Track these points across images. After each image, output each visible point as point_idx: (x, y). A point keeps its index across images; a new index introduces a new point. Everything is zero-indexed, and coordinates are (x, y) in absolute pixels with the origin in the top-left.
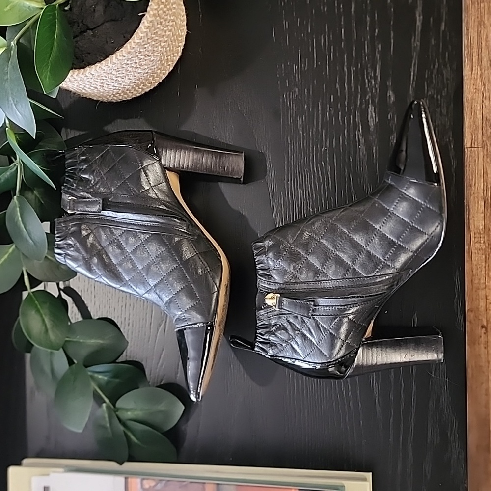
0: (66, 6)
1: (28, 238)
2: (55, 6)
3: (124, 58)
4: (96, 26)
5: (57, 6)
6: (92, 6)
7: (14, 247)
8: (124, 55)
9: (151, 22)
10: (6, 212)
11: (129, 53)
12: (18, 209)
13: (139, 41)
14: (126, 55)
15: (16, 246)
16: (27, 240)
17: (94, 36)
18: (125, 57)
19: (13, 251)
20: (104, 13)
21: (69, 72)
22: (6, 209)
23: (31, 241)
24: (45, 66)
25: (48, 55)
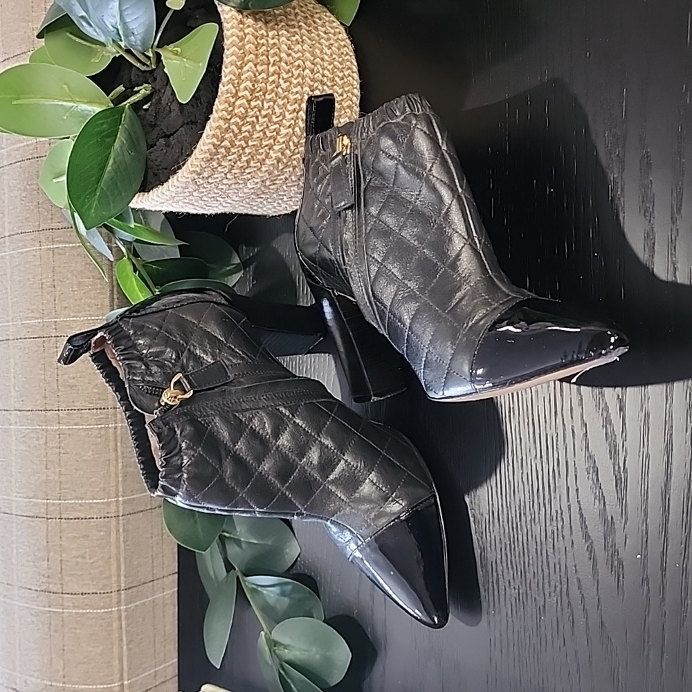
0: (146, 104)
2: (124, 107)
3: (187, 180)
4: (174, 130)
5: (127, 107)
6: (168, 104)
8: (187, 176)
9: (217, 127)
11: (192, 173)
13: (202, 156)
14: (189, 176)
17: (167, 145)
20: (181, 113)
21: (134, 197)
24: (89, 194)
25: (93, 179)
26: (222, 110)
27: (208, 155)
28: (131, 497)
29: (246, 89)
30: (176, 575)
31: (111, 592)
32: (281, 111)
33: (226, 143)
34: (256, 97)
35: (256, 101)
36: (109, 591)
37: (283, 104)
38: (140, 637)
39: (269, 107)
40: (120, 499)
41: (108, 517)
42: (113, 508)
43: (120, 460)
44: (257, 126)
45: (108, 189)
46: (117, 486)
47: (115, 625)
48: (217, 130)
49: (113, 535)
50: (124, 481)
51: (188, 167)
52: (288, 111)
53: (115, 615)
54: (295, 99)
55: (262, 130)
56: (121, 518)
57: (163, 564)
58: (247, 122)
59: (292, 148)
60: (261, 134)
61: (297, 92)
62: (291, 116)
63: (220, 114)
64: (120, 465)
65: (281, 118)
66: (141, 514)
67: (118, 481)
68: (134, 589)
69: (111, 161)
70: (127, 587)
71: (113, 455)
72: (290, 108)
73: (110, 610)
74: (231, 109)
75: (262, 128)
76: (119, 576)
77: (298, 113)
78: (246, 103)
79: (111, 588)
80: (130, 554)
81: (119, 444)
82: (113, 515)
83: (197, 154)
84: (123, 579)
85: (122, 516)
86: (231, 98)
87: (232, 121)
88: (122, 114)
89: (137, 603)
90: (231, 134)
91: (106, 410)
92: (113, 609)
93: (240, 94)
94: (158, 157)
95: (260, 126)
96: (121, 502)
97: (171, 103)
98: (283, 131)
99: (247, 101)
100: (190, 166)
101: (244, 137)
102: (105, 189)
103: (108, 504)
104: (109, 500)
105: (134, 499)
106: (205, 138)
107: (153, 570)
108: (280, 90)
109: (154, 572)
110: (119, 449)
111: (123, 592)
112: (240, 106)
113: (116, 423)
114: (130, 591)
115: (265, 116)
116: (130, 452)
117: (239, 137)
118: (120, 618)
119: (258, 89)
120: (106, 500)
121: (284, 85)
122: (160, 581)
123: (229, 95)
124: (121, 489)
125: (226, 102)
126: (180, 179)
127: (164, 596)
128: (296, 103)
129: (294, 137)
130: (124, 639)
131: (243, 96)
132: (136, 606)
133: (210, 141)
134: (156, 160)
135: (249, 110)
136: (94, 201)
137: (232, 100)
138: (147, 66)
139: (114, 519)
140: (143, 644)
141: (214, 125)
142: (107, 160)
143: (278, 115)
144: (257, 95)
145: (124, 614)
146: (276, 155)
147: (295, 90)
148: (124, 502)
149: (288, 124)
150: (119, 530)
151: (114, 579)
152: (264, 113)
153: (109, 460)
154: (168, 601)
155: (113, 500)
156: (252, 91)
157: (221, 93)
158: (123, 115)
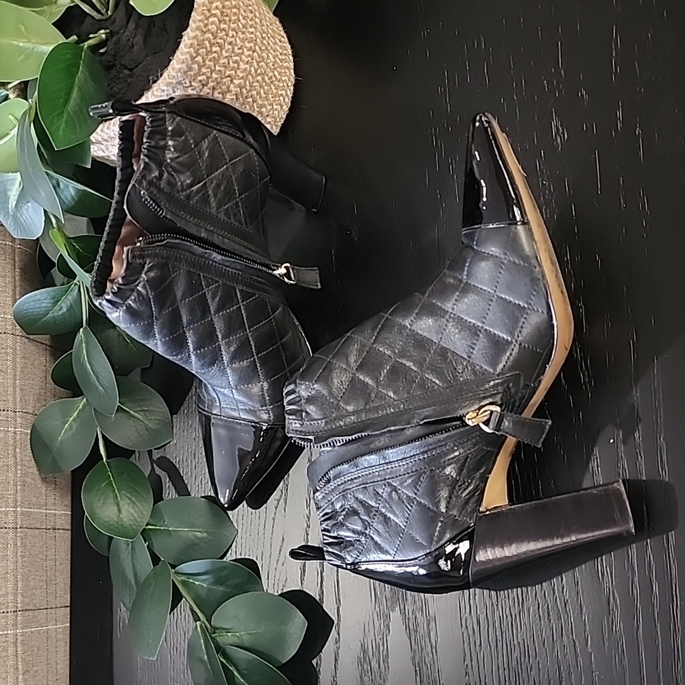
0: (102, 48)
1: (97, 383)
2: (82, 48)
3: (163, 94)
4: (136, 65)
6: (129, 40)
7: (85, 400)
8: (163, 88)
9: (194, 37)
10: (71, 353)
12: (84, 345)
13: (180, 66)
14: (165, 88)
15: (87, 400)
16: (97, 388)
17: (132, 76)
18: (163, 91)
19: (84, 406)
20: (144, 46)
22: (72, 349)
23: (101, 388)
24: (58, 115)
25: (61, 100)
26: (200, 21)
27: (184, 66)
28: (29, 510)
29: (217, 8)
30: (69, 609)
31: (7, 612)
32: (242, 44)
33: (199, 59)
34: (224, 20)
35: (224, 24)
36: (6, 611)
37: (243, 39)
38: (35, 668)
39: (233, 36)
40: (18, 509)
41: (6, 528)
42: (11, 518)
43: (19, 467)
44: (224, 51)
45: (74, 114)
46: (15, 495)
47: (11, 650)
48: (195, 40)
49: (11, 547)
50: (23, 490)
51: (165, 78)
52: (246, 47)
53: (11, 639)
54: (252, 38)
55: (227, 57)
56: (19, 530)
57: (56, 593)
58: (218, 43)
59: (248, 88)
60: (226, 60)
61: (252, 33)
62: (248, 53)
63: (198, 24)
64: (19, 472)
65: (241, 51)
66: (38, 531)
67: (17, 490)
68: (30, 613)
69: (76, 89)
70: (24, 608)
71: (11, 462)
72: (248, 45)
73: (5, 632)
74: (206, 22)
75: (227, 54)
76: (16, 595)
77: (254, 52)
78: (218, 22)
79: (7, 607)
80: (27, 572)
81: (18, 450)
82: (11, 526)
83: (175, 63)
84: (19, 598)
85: (20, 528)
86: (206, 11)
87: (207, 35)
88: (82, 52)
89: (33, 629)
90: (204, 50)
91: (5, 412)
92: (9, 632)
93: (213, 12)
94: (121, 89)
95: (226, 52)
96: (19, 513)
97: (133, 37)
98: (242, 66)
99: (219, 21)
100: (167, 77)
101: (214, 57)
102: (71, 112)
103: (6, 514)
104: (7, 509)
105: (31, 513)
106: (183, 47)
107: (47, 597)
108: (240, 24)
109: (48, 599)
110: (18, 455)
111: (19, 613)
112: (213, 23)
113: (15, 428)
114: (27, 613)
115: (230, 43)
116: (28, 461)
117: (209, 57)
118: (15, 643)
119: (225, 14)
120: (4, 509)
121: (243, 22)
122: (53, 611)
123: (205, 8)
124: (19, 499)
125: (203, 14)
126: (155, 93)
127: (56, 628)
128: (252, 41)
129: (250, 76)
130: (20, 667)
131: (215, 14)
132: (32, 632)
133: (188, 50)
134: (118, 93)
135: (219, 31)
136: (62, 123)
137: (208, 14)
138: (102, 14)
139: (11, 530)
140: (38, 678)
141: (192, 34)
142: (72, 87)
143: (239, 47)
144: (225, 18)
145: (20, 639)
146: (235, 89)
147: (251, 30)
148: (22, 513)
149: (246, 60)
150: (16, 545)
151: (11, 597)
152: (229, 40)
153: (7, 466)
154: (60, 636)
155: (11, 509)
156: (222, 13)
157: (198, 5)
158: (83, 54)
